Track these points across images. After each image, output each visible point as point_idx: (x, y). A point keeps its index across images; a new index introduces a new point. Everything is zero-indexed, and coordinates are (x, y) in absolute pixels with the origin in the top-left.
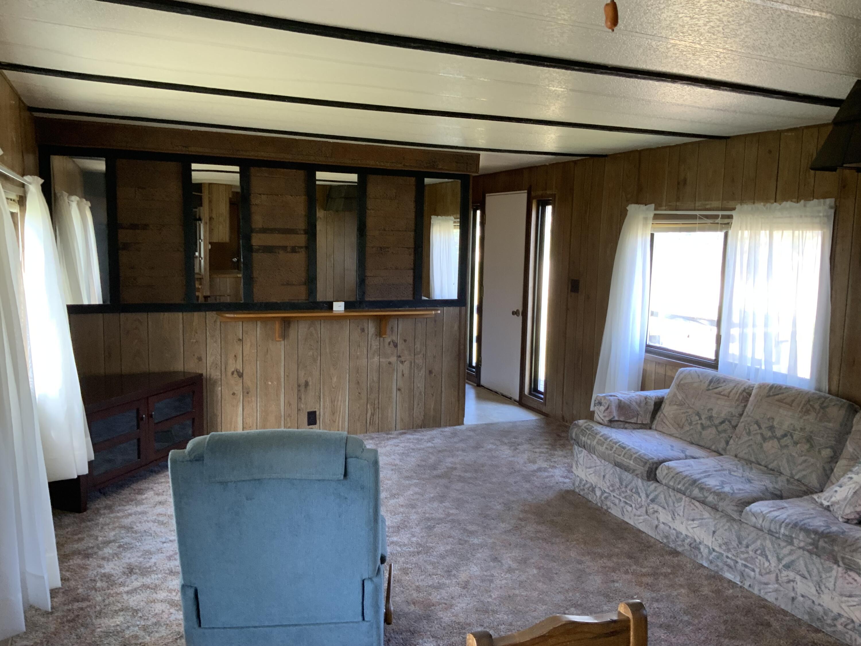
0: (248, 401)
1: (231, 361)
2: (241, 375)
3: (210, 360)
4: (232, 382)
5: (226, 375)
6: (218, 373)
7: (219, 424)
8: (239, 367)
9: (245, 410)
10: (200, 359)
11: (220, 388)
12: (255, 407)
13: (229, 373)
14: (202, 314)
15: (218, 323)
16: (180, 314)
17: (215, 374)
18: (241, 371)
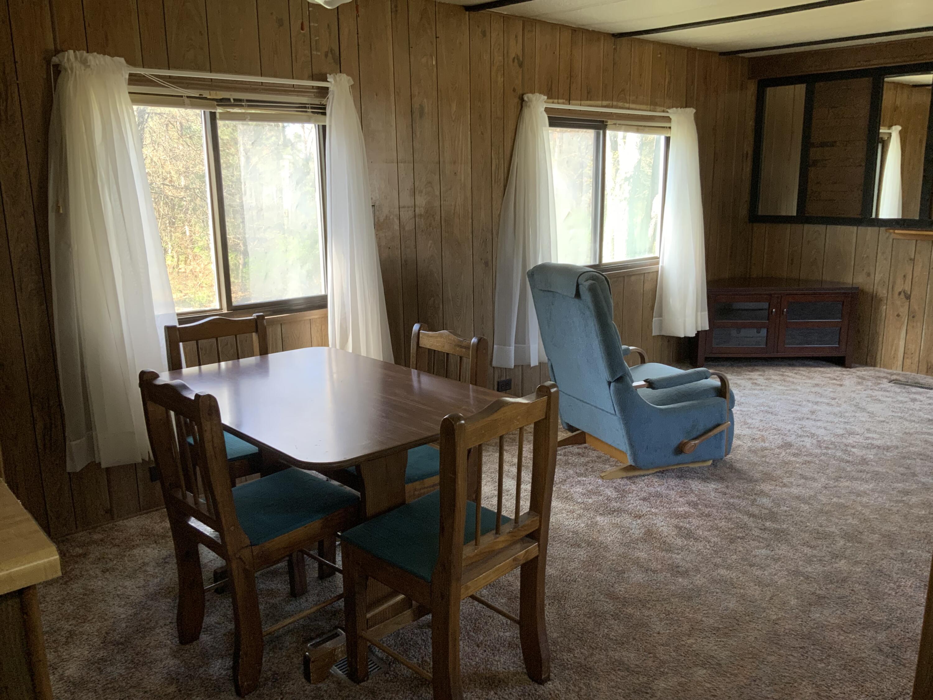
0: (913, 327)
1: (899, 281)
2: (908, 297)
3: (878, 277)
4: (898, 303)
5: (892, 294)
6: (885, 292)
7: (880, 343)
8: (907, 288)
9: (908, 335)
10: (869, 275)
11: (885, 307)
12: (919, 333)
13: (896, 293)
14: (876, 229)
15: (891, 240)
16: (855, 228)
17: (882, 292)
18: (909, 293)
